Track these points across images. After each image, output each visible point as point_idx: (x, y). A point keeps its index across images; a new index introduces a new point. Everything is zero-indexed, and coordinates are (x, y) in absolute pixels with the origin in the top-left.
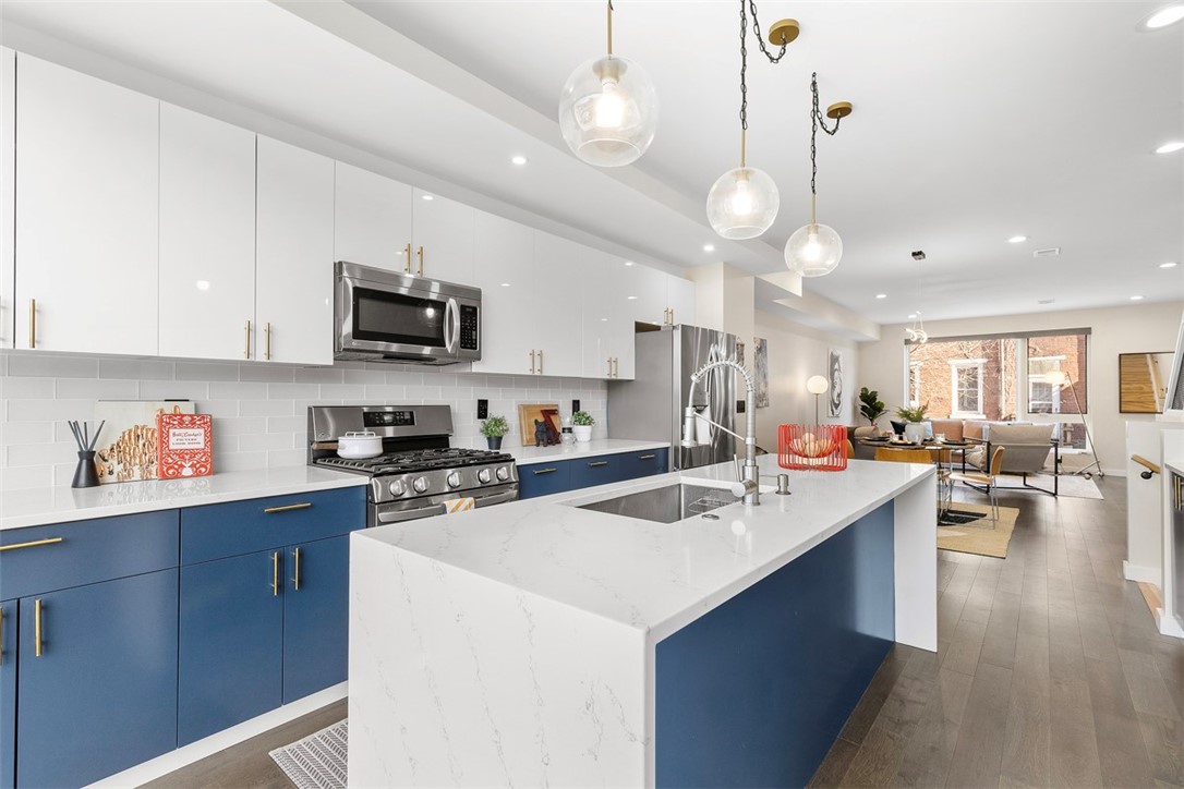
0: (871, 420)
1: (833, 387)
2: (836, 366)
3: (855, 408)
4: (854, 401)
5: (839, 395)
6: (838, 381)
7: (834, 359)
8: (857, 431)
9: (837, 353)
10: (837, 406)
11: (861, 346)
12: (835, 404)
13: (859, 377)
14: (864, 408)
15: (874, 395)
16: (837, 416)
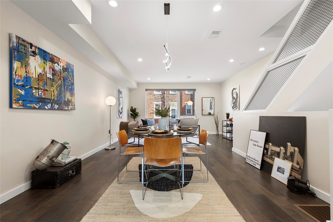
0: (134, 119)
1: (119, 105)
2: (121, 96)
3: (128, 115)
4: (128, 111)
5: (122, 109)
6: (121, 102)
7: (120, 92)
8: (129, 124)
9: (121, 90)
10: (121, 113)
11: (130, 90)
12: (120, 112)
13: (130, 101)
14: (131, 114)
15: (135, 109)
16: (121, 118)
